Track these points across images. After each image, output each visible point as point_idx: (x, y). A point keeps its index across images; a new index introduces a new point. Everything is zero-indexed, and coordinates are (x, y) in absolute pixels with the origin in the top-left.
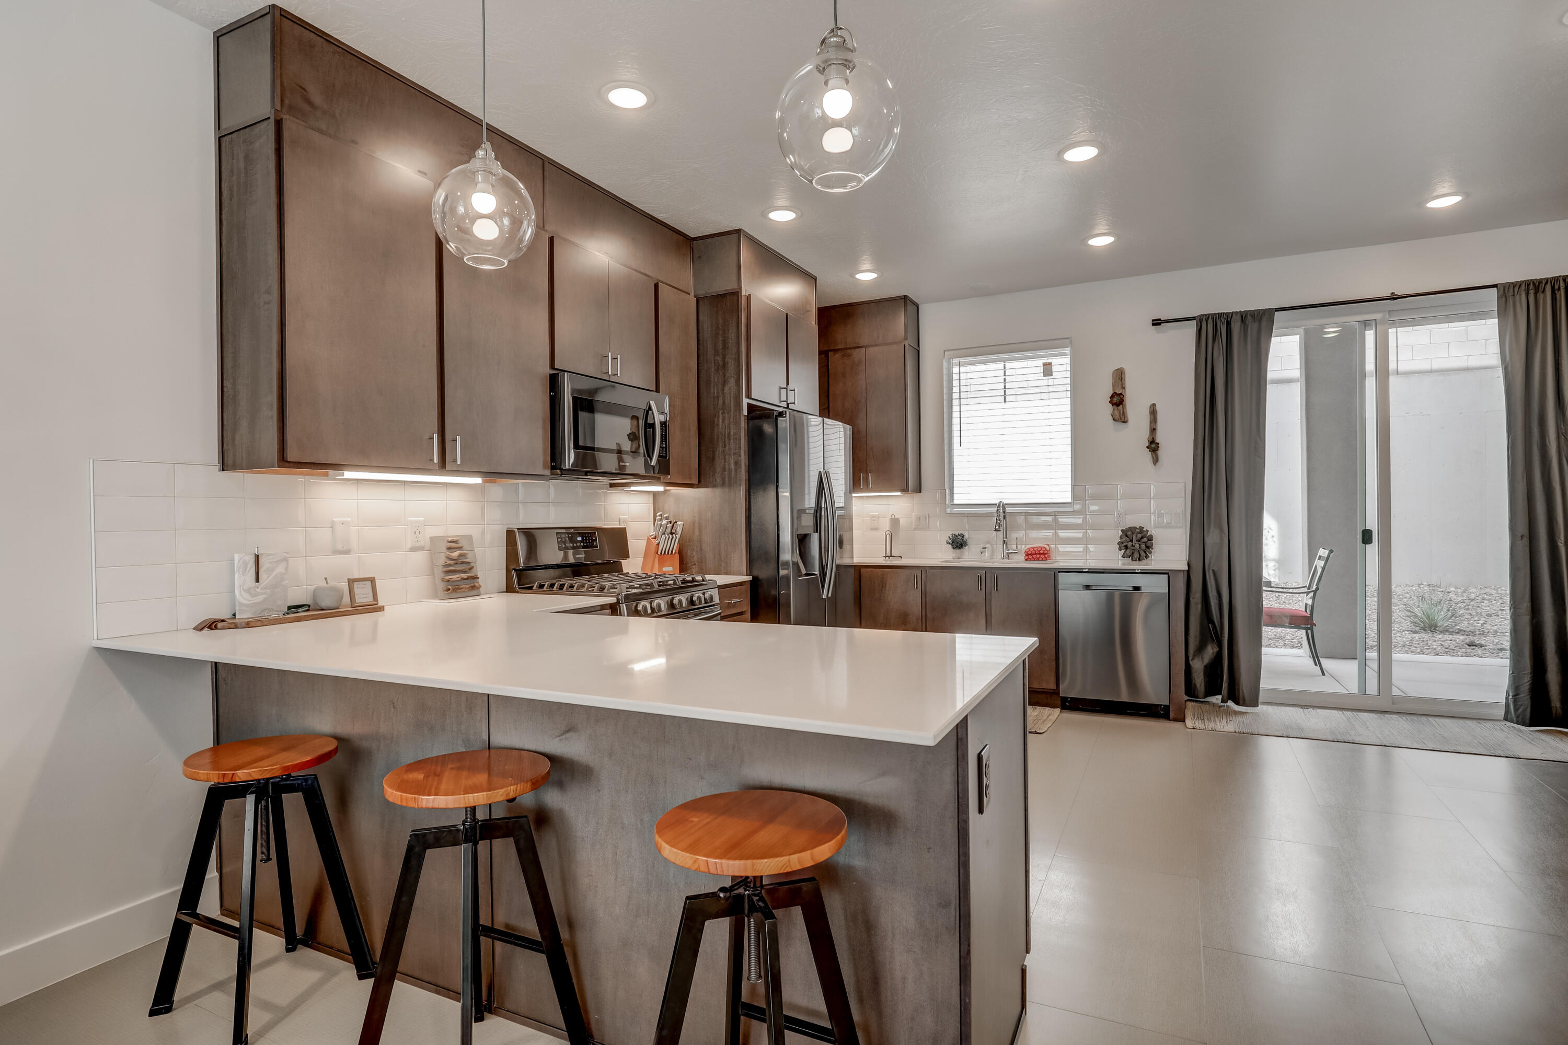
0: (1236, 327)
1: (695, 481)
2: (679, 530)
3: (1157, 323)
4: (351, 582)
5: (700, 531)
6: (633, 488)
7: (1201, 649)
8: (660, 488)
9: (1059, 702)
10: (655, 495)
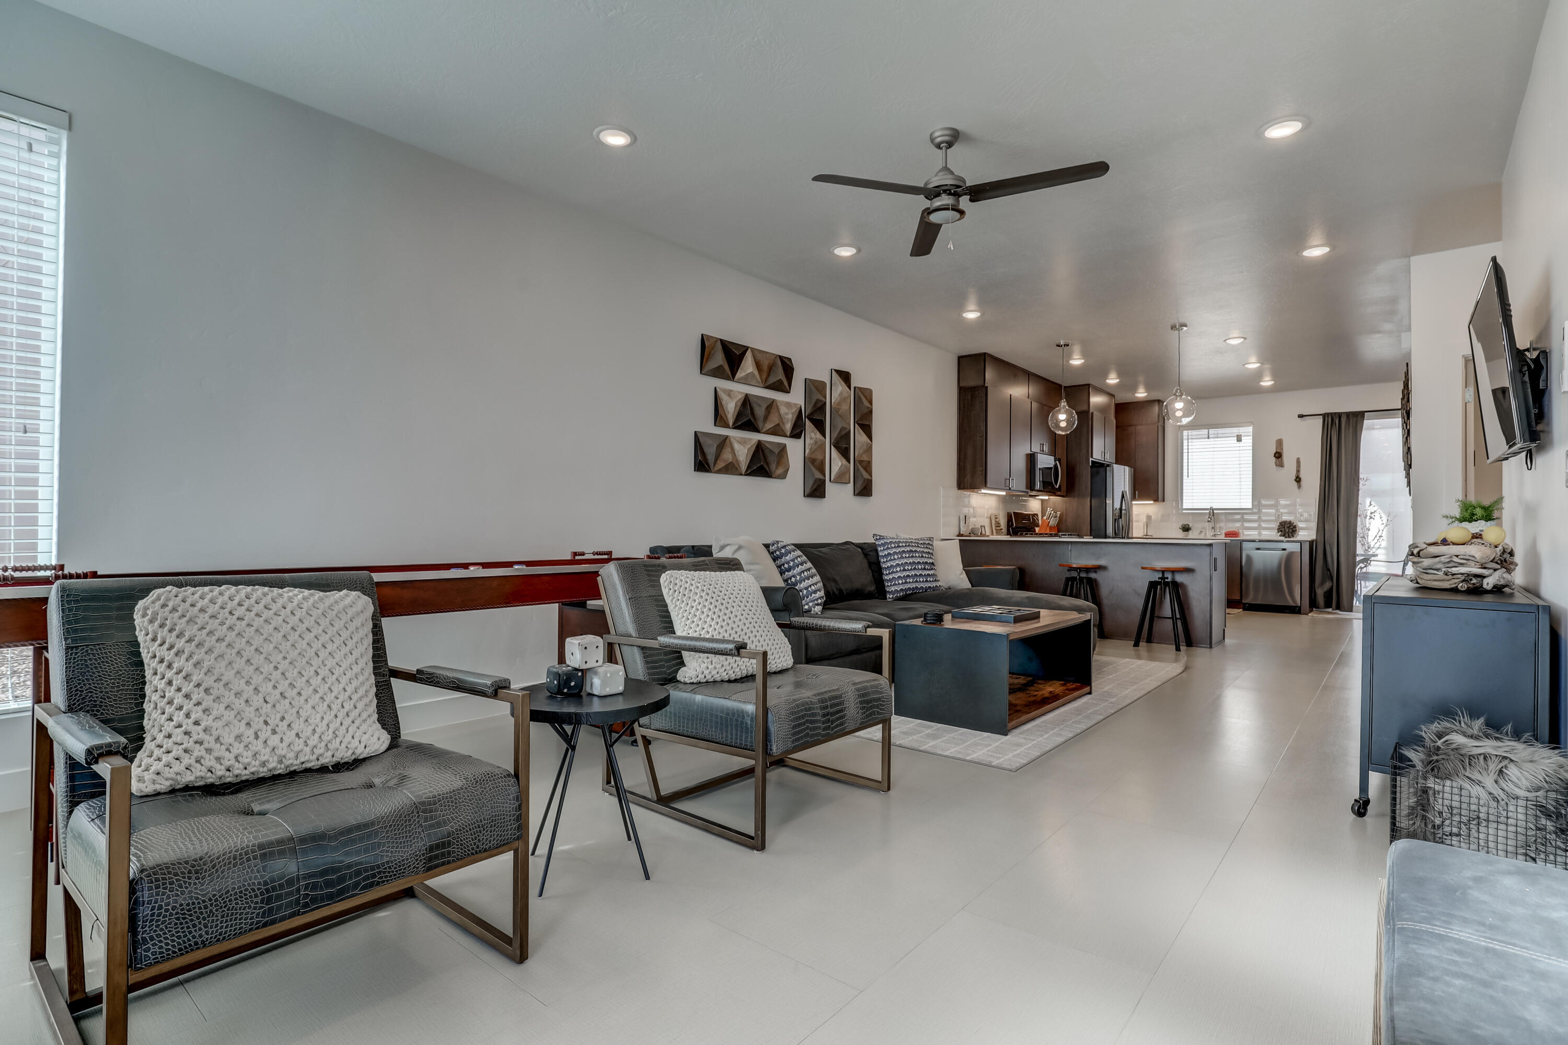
0: (1344, 420)
1: (1065, 495)
2: (1058, 515)
3: (1301, 416)
4: (981, 526)
5: (1066, 517)
6: (1041, 497)
7: (1323, 583)
8: (1046, 498)
9: (1242, 607)
10: (1042, 500)
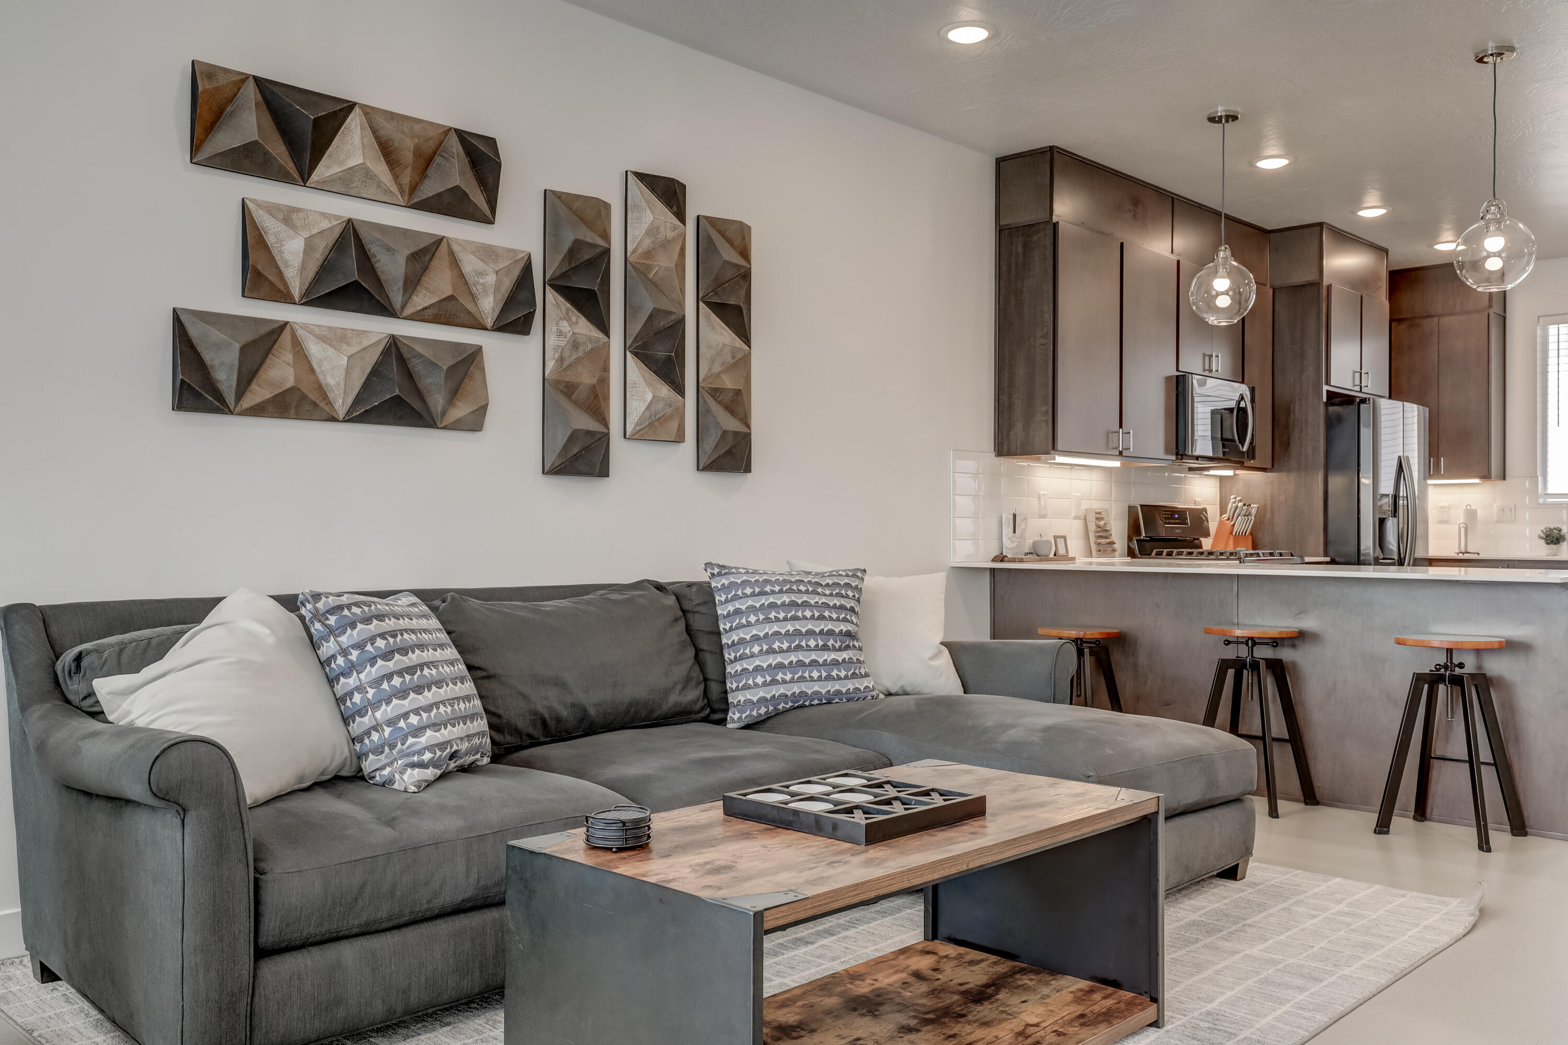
1: (1269, 466)
2: (1254, 511)
4: (1056, 537)
5: (1272, 514)
6: (1212, 472)
8: (1230, 473)
10: (1221, 478)
